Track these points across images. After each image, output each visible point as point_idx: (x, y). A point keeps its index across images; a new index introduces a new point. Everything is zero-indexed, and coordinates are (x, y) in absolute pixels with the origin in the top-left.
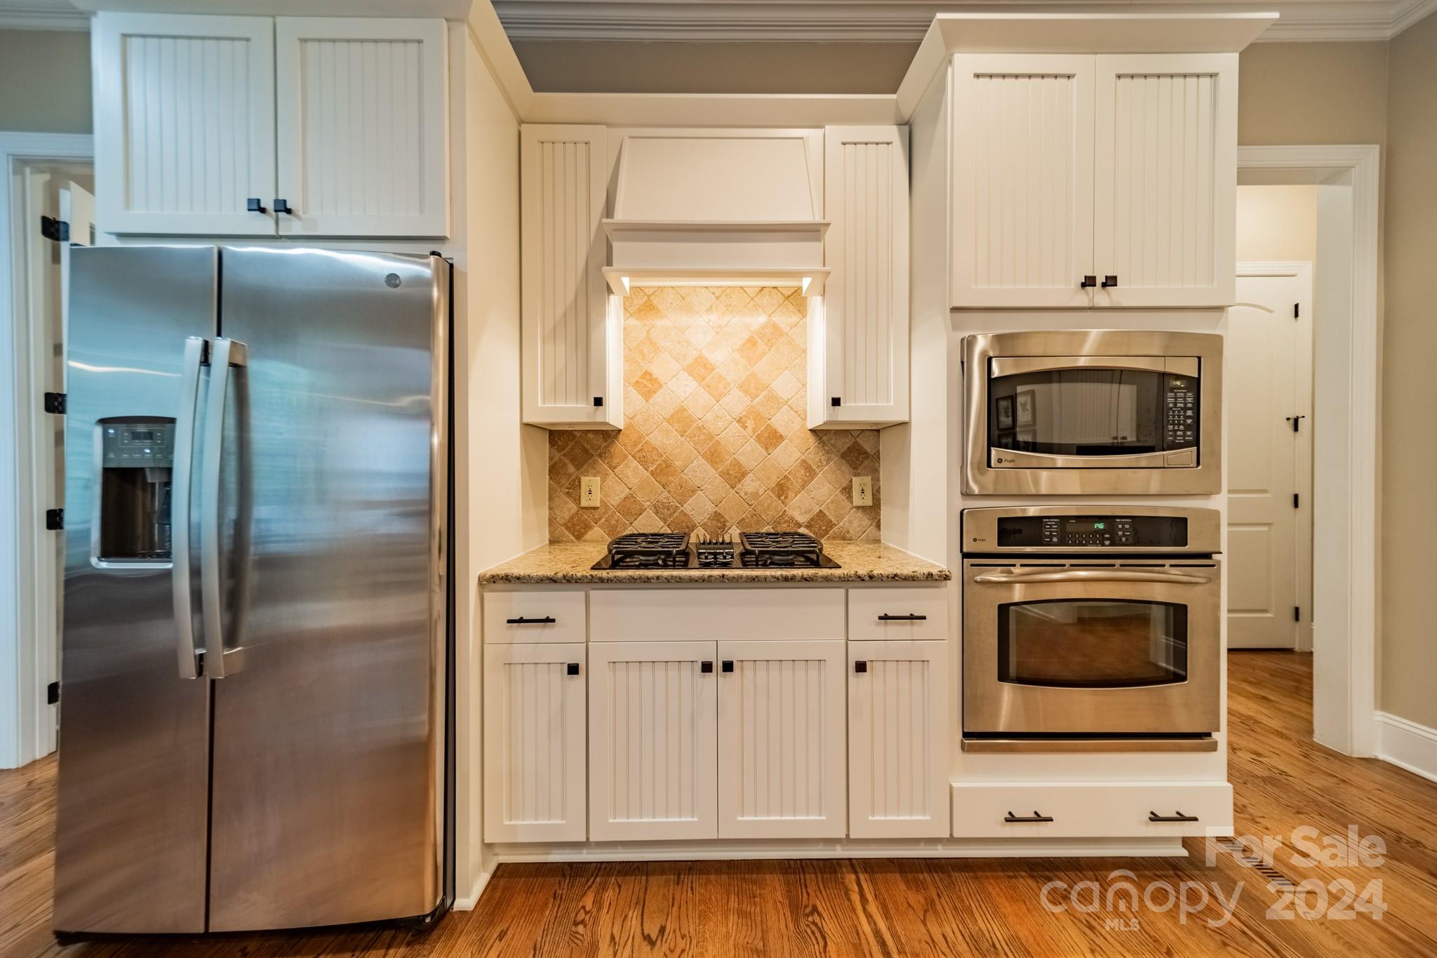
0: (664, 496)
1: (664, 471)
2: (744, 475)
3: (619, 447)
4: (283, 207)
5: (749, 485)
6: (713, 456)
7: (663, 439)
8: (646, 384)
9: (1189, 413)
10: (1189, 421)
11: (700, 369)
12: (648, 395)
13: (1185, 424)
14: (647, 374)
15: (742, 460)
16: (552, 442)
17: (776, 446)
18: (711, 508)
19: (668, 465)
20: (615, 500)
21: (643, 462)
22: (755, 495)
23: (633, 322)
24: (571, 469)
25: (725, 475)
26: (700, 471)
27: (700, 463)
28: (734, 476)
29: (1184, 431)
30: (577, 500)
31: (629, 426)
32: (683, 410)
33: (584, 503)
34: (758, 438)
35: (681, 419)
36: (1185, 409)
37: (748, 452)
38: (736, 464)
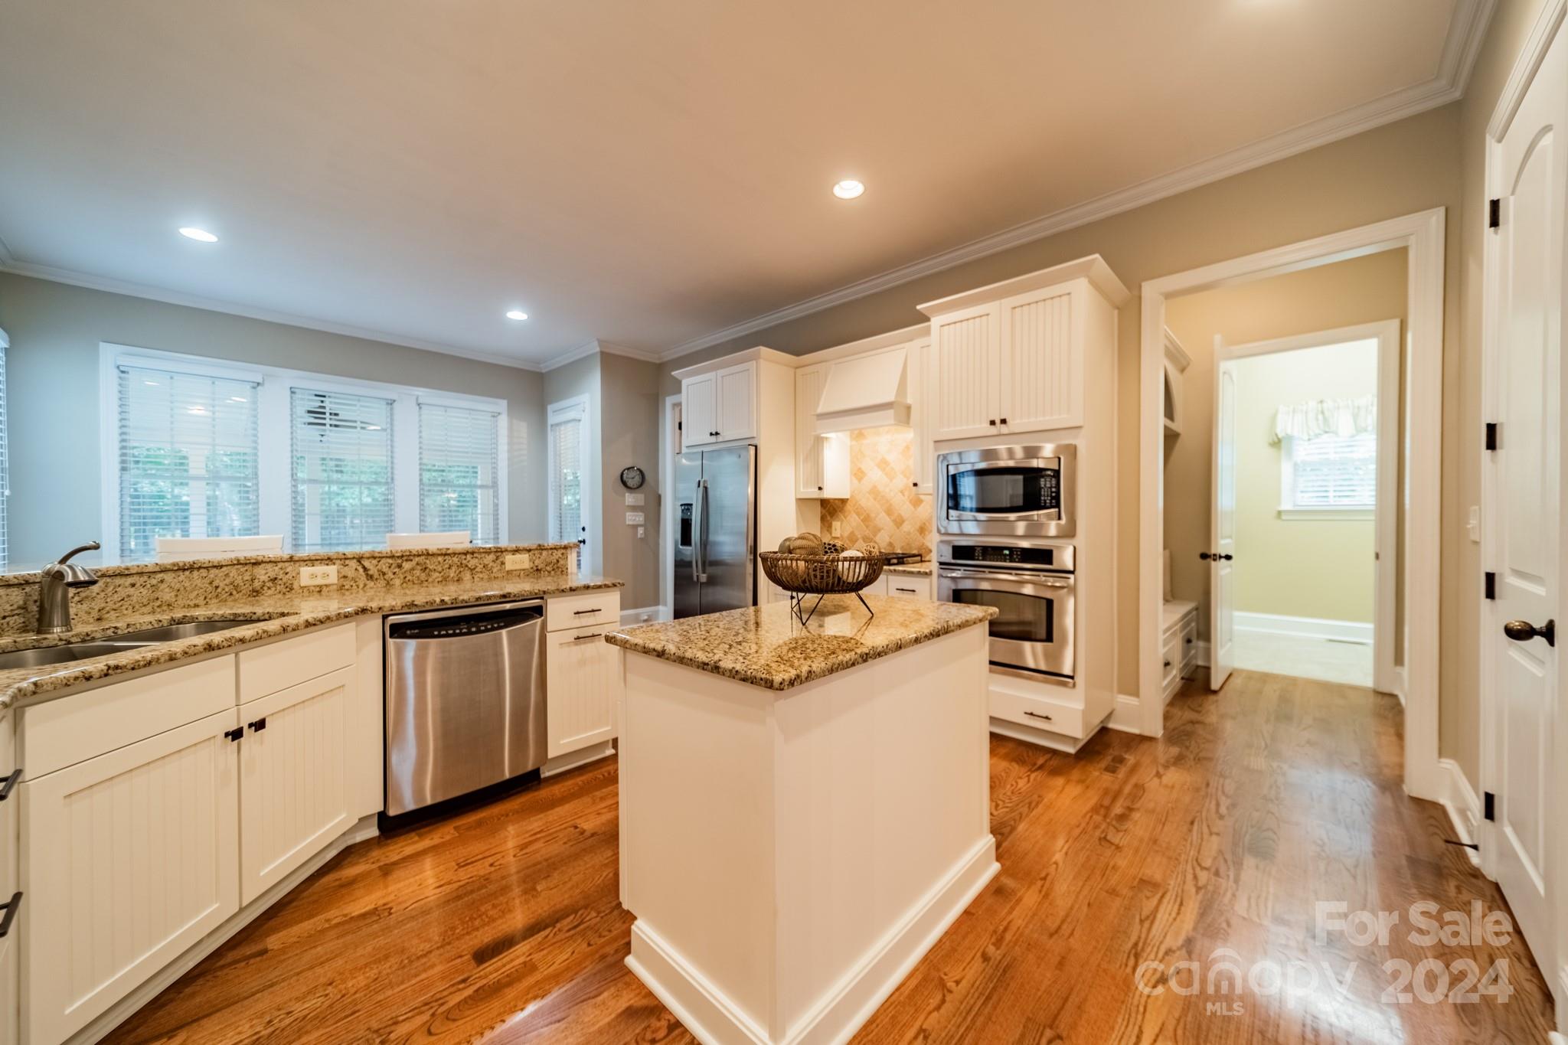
0: (867, 533)
1: (867, 519)
2: (903, 521)
3: (849, 507)
4: (717, 434)
5: (907, 527)
6: (889, 512)
7: (867, 502)
8: (858, 474)
9: (1054, 490)
10: (1054, 494)
11: (883, 464)
12: (860, 480)
13: (1051, 496)
14: (860, 469)
15: (903, 514)
16: (822, 505)
17: (919, 505)
18: (887, 539)
19: (868, 515)
20: (846, 534)
21: (858, 514)
22: (909, 533)
23: (854, 443)
24: (829, 518)
25: (895, 521)
26: (883, 520)
27: (883, 514)
28: (899, 522)
29: (1051, 500)
30: (831, 534)
31: (852, 496)
32: (875, 487)
33: (833, 535)
34: (911, 501)
35: (874, 492)
36: (1051, 487)
37: (905, 509)
38: (900, 516)
